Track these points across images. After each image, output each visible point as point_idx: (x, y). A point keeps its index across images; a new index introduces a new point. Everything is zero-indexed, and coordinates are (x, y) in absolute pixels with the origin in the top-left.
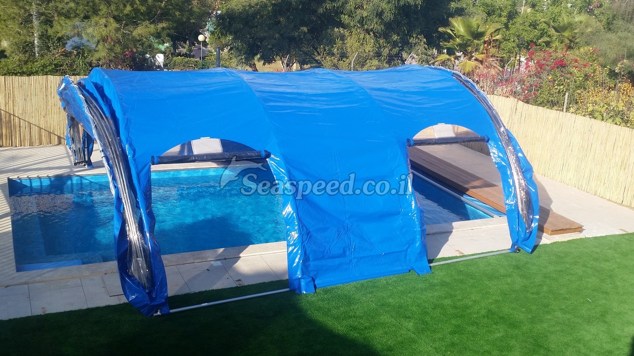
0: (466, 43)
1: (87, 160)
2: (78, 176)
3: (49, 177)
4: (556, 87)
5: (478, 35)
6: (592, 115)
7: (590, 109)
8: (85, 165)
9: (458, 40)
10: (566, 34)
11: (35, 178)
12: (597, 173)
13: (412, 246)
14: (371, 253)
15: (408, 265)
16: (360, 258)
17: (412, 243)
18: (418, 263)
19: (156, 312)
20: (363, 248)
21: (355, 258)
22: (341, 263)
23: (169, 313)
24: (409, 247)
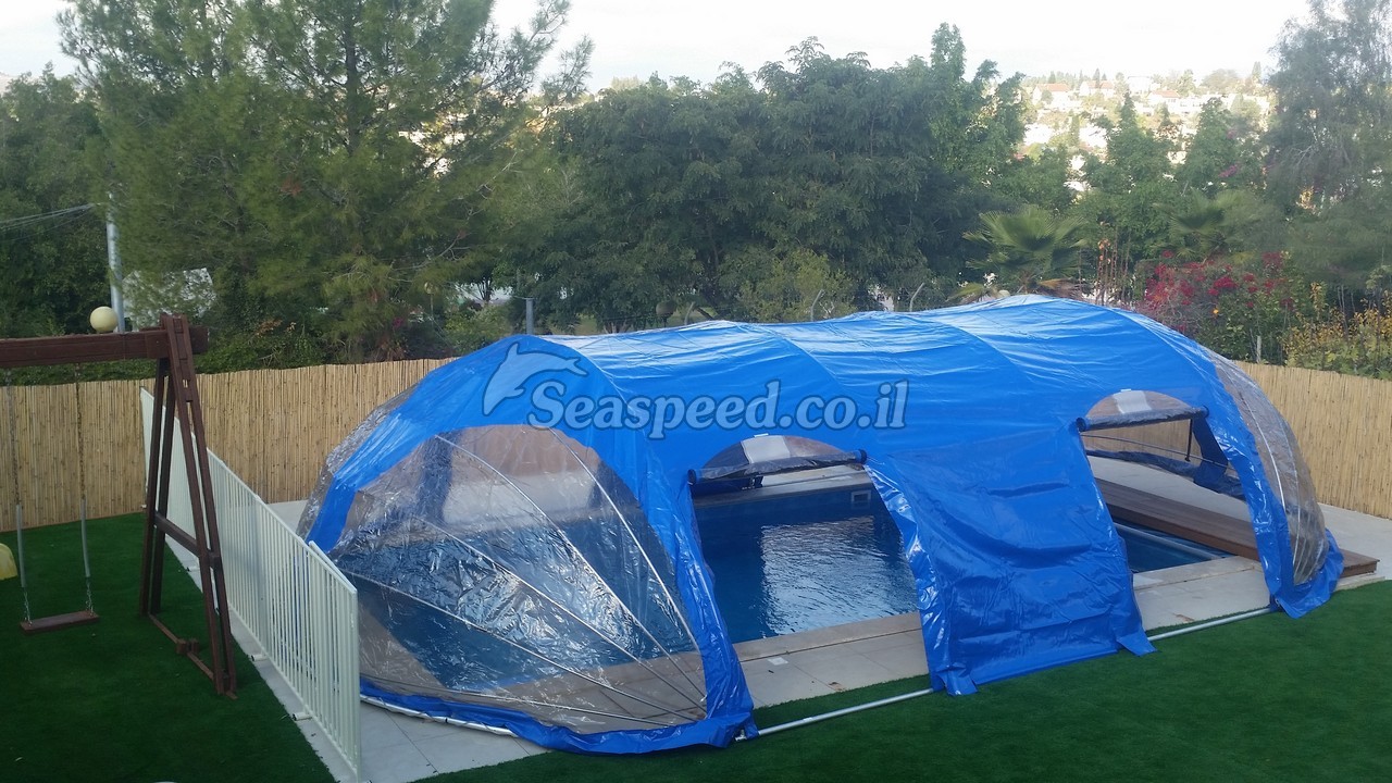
0: (1021, 258)
4: (1230, 328)
5: (1036, 244)
6: (1336, 367)
7: (1332, 357)
9: (1002, 256)
10: (1205, 231)
12: (1366, 472)
13: (1116, 606)
14: (1050, 622)
15: (1114, 641)
16: (1034, 632)
17: (1116, 602)
18: (1130, 636)
19: (739, 735)
20: (1035, 612)
21: (1026, 631)
22: (1006, 642)
23: (758, 737)
24: (1111, 608)
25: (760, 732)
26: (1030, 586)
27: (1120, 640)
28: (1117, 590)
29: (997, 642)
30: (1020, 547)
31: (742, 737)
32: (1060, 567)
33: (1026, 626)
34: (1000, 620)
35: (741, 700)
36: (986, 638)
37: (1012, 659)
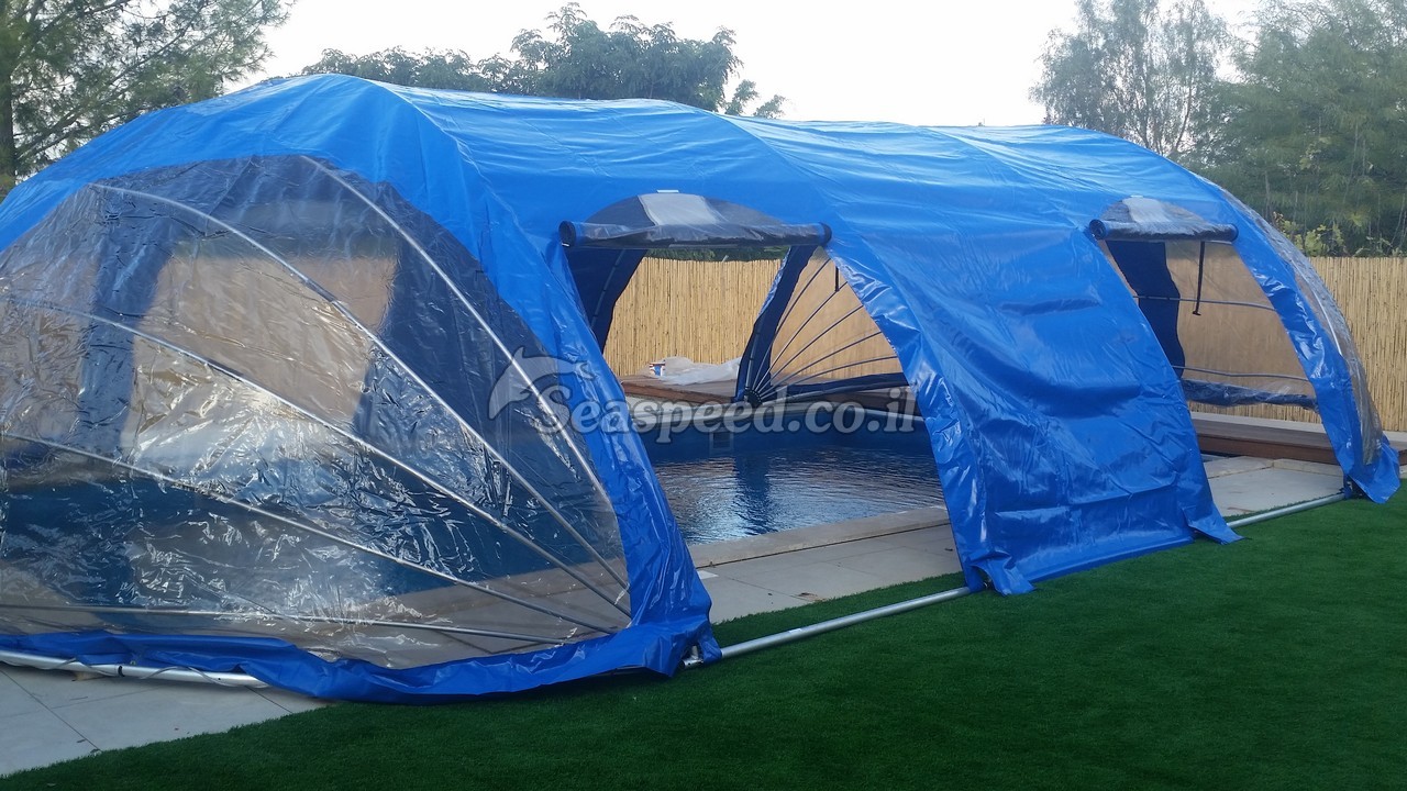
13: (1183, 475)
14: (1105, 495)
15: (1185, 526)
16: (1086, 508)
17: (1182, 469)
18: (1204, 521)
19: (688, 656)
20: (1086, 481)
21: (1075, 507)
22: (1055, 521)
23: (720, 660)
24: (1177, 478)
25: (725, 651)
26: (1069, 441)
27: (1194, 525)
28: (1183, 452)
29: (1043, 521)
30: (1052, 384)
31: (693, 661)
32: (1103, 416)
33: (1077, 500)
34: (1041, 488)
35: (689, 592)
36: (1029, 514)
37: (1064, 549)
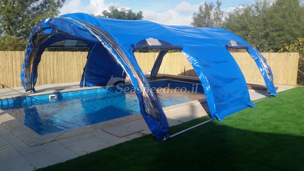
1: (33, 88)
2: (30, 96)
3: (13, 98)
8: (31, 91)
11: (4, 99)
14: (233, 99)
24: (244, 95)
28: (245, 90)
29: (223, 105)
33: (228, 100)
36: (221, 103)
37: (227, 110)
